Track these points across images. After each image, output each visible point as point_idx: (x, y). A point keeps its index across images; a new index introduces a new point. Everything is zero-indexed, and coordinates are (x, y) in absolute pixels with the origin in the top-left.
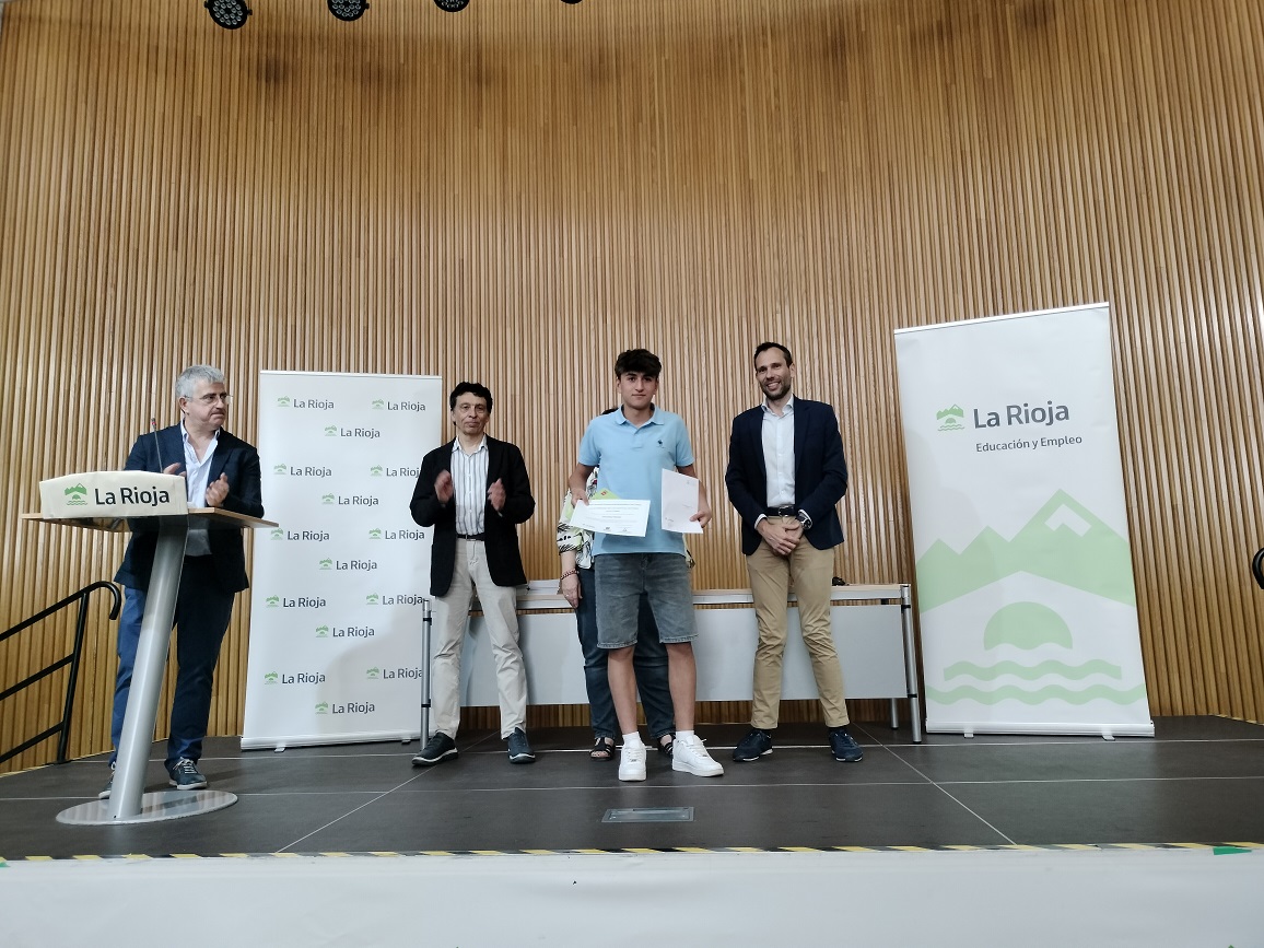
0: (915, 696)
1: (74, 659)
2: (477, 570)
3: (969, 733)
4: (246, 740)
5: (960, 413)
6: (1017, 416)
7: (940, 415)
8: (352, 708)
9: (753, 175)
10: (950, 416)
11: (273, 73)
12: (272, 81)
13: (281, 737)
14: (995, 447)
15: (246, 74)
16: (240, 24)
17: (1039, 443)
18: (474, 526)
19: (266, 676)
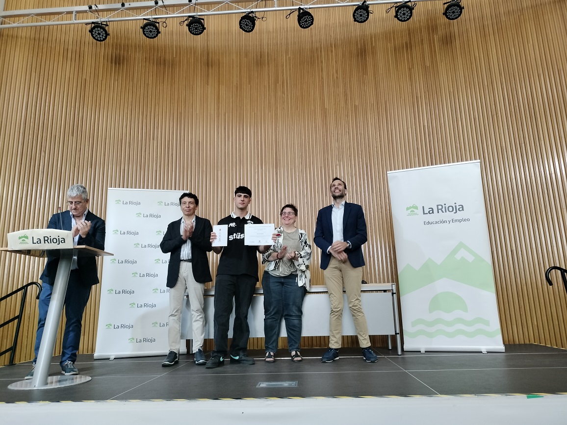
0: (399, 334)
1: (19, 317)
2: (187, 276)
3: (423, 351)
4: (96, 355)
5: (416, 208)
6: (441, 209)
7: (408, 209)
8: (145, 340)
9: (326, 106)
10: (412, 209)
11: (118, 61)
12: (118, 64)
13: (112, 354)
14: (432, 223)
15: (106, 61)
16: (104, 40)
17: (451, 221)
18: (187, 256)
19: (106, 325)
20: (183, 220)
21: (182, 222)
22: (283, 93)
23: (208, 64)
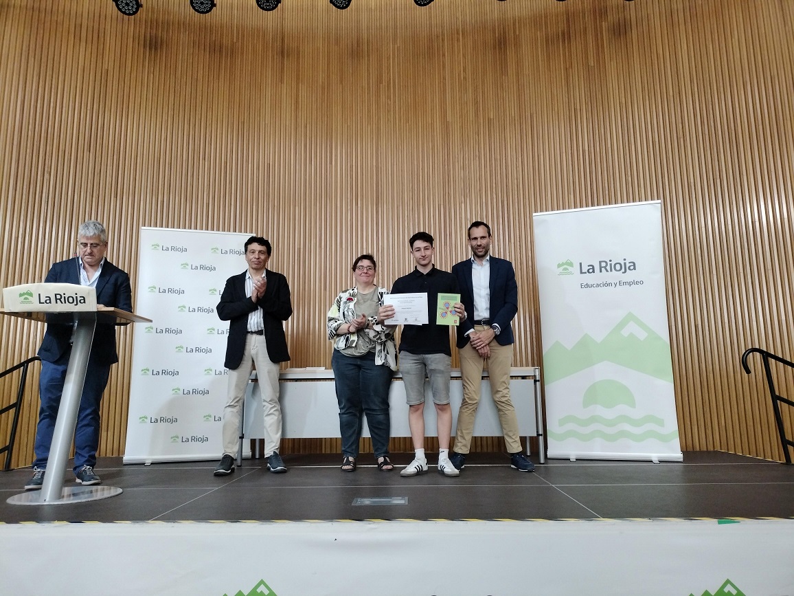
0: (541, 435)
1: (18, 405)
2: (257, 354)
3: (573, 458)
4: (127, 458)
5: (571, 264)
6: (605, 267)
7: (559, 266)
8: (194, 439)
10: (565, 266)
11: (154, 44)
12: (153, 50)
13: (147, 456)
14: (592, 286)
15: (137, 46)
16: (135, 13)
17: (618, 284)
18: (256, 326)
19: (140, 418)
20: (248, 275)
21: (247, 277)
22: (389, 98)
23: (283, 53)
